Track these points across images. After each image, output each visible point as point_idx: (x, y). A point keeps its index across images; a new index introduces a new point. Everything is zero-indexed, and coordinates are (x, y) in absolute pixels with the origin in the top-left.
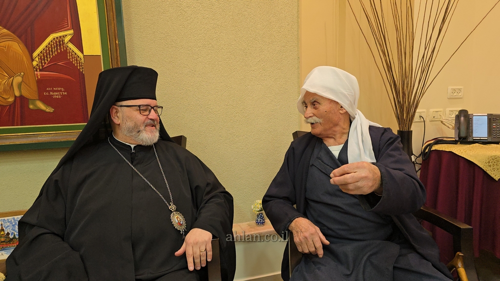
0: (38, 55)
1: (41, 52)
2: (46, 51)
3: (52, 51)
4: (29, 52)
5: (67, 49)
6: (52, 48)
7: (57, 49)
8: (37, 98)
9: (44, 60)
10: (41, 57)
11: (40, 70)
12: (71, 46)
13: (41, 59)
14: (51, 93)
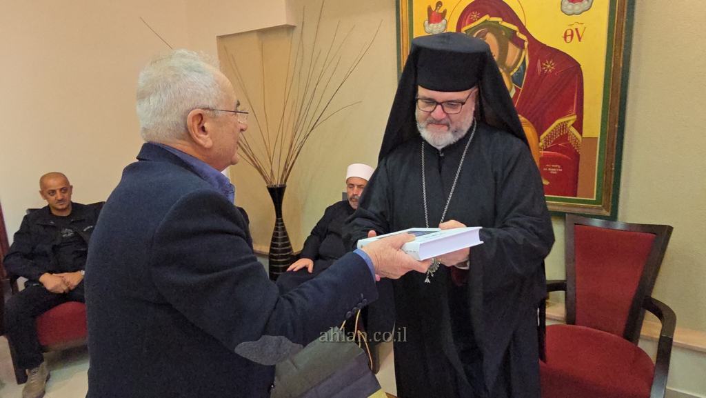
1: (547, 135)
2: (551, 134)
3: (556, 134)
4: (538, 134)
5: (568, 132)
7: (561, 132)
9: (548, 141)
11: (544, 150)
12: (573, 130)
13: (546, 141)
14: (549, 169)
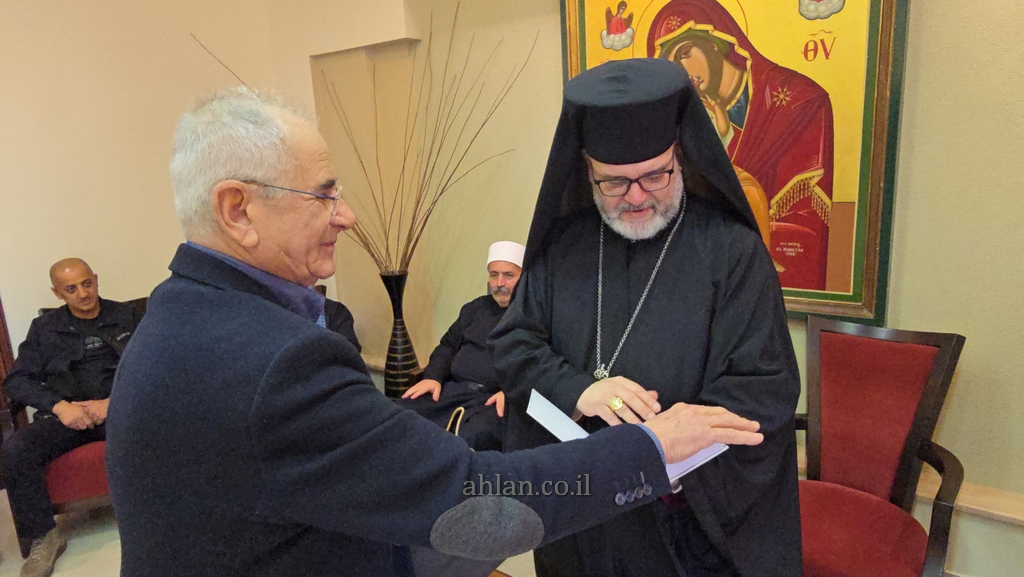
0: (777, 202)
1: (780, 199)
2: (787, 197)
3: (793, 197)
5: (811, 194)
6: (793, 193)
7: (802, 193)
9: (782, 208)
10: (780, 205)
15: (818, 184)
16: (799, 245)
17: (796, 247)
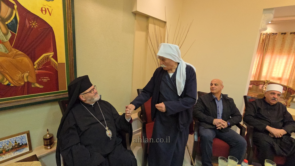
0: (37, 63)
1: (38, 62)
2: (41, 61)
3: (44, 61)
4: (32, 62)
5: (50, 61)
6: (43, 60)
7: (46, 60)
8: (36, 82)
9: (40, 65)
10: (38, 64)
11: (38, 70)
12: (52, 59)
13: (38, 65)
14: (43, 80)
15: (52, 57)
16: (48, 78)
17: (47, 78)
